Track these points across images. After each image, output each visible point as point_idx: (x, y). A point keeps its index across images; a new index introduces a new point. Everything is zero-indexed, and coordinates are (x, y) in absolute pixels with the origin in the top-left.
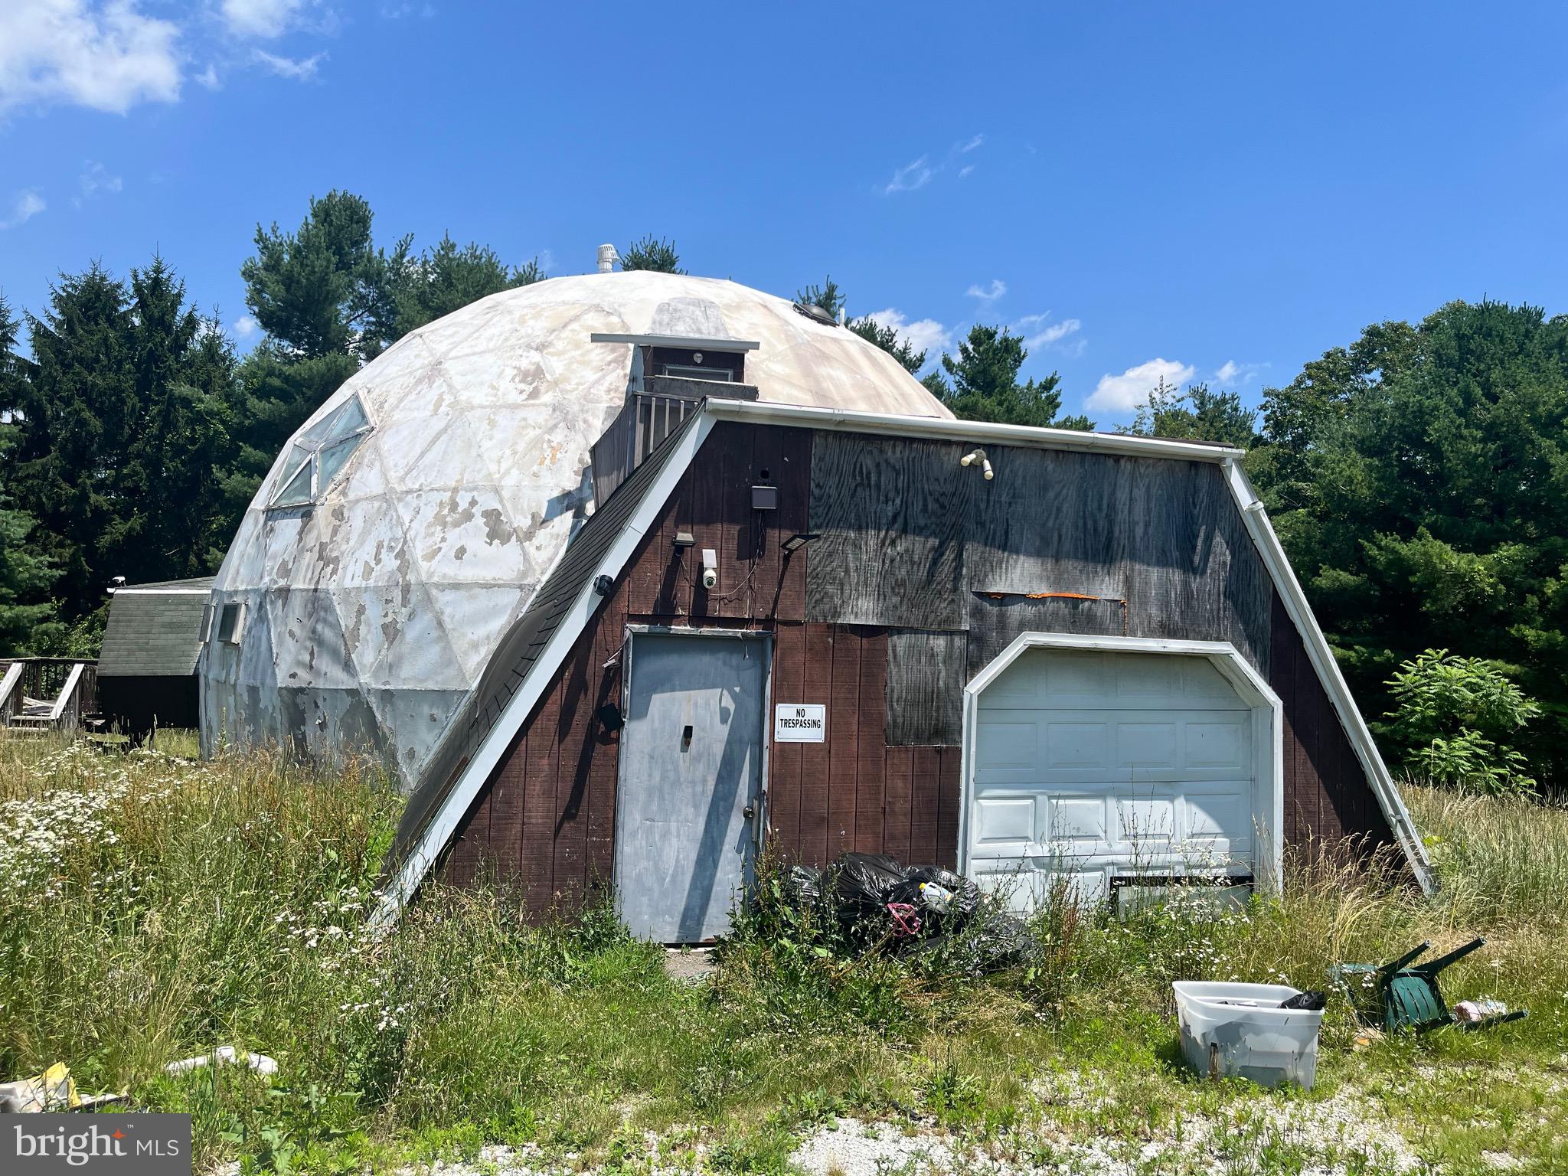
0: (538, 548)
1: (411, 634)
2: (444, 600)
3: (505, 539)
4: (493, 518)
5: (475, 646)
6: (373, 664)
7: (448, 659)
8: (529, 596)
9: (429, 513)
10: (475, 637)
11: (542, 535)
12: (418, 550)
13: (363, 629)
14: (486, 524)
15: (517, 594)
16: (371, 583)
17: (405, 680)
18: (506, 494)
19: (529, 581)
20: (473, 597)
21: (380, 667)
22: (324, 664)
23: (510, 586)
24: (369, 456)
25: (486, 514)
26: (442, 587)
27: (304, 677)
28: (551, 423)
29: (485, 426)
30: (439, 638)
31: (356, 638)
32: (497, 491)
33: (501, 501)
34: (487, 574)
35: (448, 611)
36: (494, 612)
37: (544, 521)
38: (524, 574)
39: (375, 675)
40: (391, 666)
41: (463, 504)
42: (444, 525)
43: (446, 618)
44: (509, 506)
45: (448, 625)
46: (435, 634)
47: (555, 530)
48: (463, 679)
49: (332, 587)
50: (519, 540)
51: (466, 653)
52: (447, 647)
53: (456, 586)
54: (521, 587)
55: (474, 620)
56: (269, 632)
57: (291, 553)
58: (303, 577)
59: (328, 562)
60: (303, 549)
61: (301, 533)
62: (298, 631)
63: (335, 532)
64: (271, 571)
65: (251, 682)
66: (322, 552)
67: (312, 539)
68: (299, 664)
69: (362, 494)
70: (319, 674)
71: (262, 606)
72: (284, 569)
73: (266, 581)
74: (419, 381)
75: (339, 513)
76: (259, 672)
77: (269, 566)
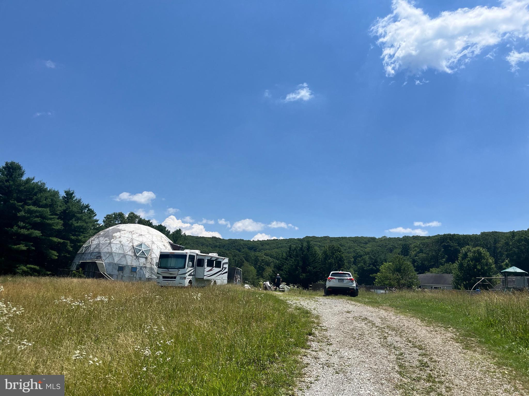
22: (153, 276)
24: (152, 252)
27: (150, 277)
49: (154, 267)
56: (143, 271)
57: (145, 263)
58: (148, 265)
59: (152, 264)
60: (147, 262)
61: (146, 260)
62: (149, 272)
63: (152, 261)
64: (142, 264)
65: (140, 277)
66: (151, 263)
67: (148, 261)
68: (149, 275)
69: (154, 257)
70: (152, 276)
71: (141, 268)
72: (144, 264)
73: (141, 265)
74: (152, 243)
75: (151, 259)
76: (141, 276)
77: (141, 263)
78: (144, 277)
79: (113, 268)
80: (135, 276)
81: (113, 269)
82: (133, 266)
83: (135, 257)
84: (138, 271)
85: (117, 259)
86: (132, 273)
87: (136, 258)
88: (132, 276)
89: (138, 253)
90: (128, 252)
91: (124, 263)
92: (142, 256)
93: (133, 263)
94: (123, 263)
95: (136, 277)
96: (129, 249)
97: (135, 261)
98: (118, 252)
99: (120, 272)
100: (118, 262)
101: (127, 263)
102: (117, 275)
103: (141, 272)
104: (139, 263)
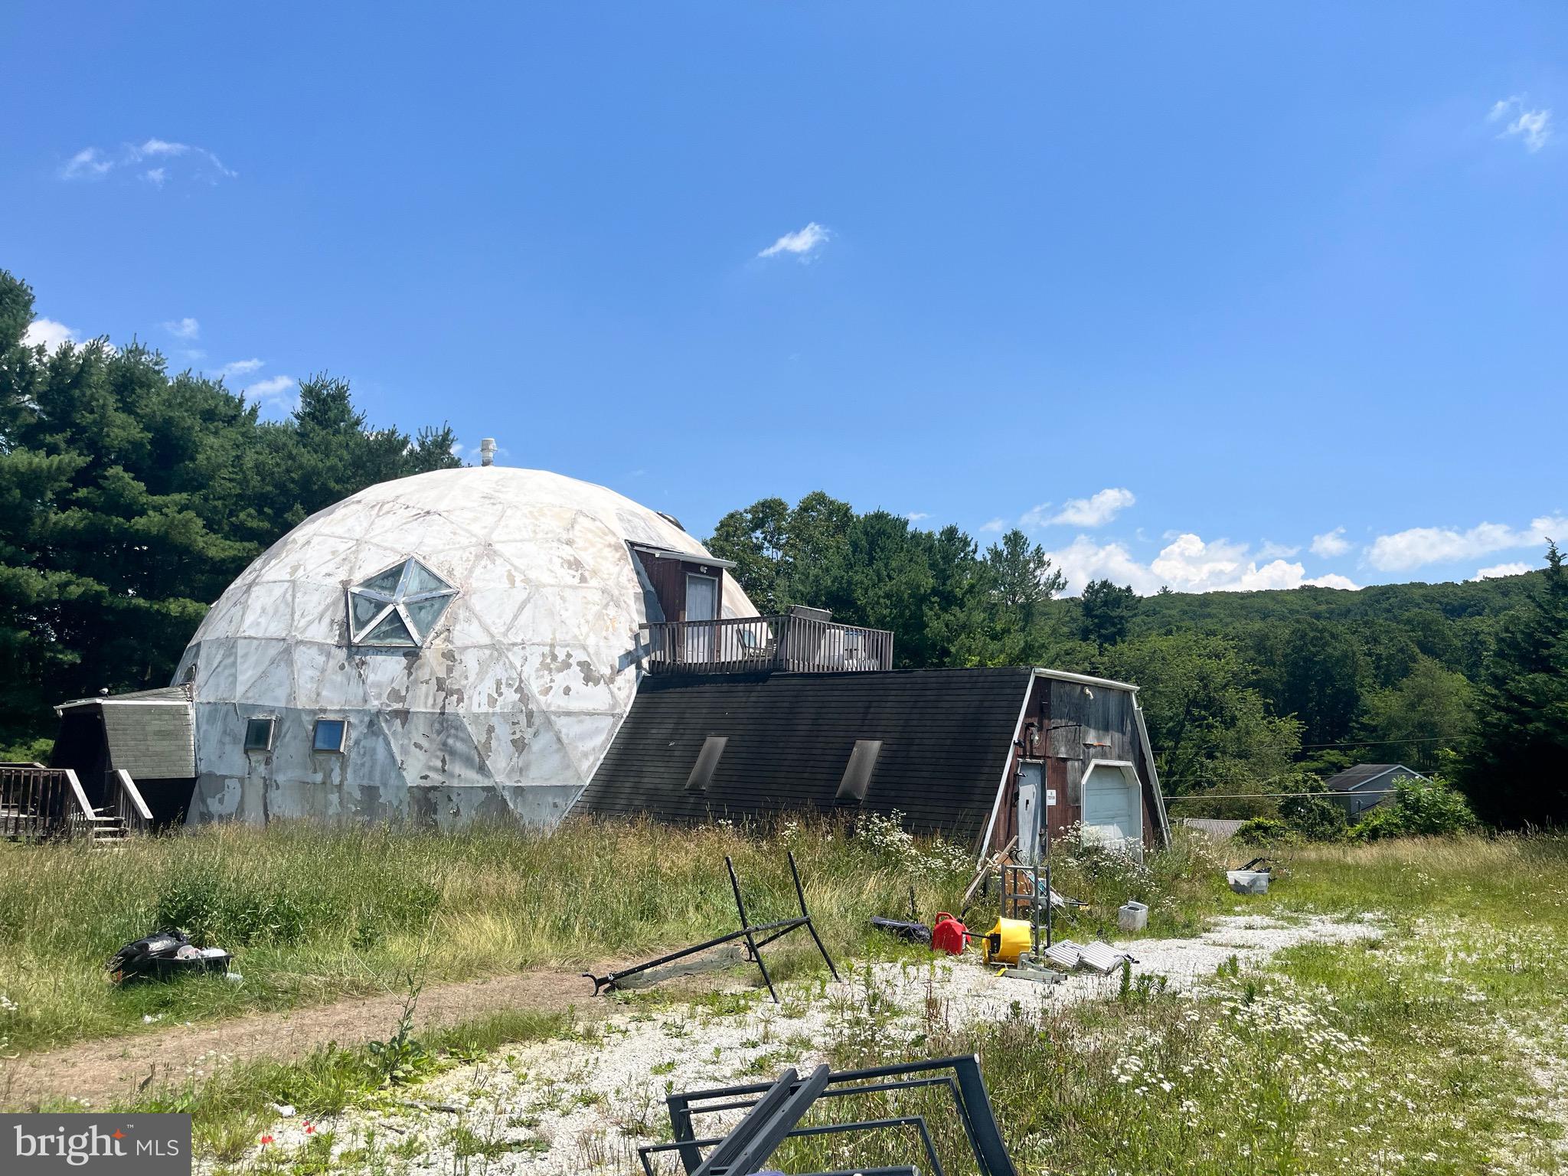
0: (619, 689)
1: (537, 746)
2: (561, 723)
3: (597, 682)
4: (585, 666)
5: (585, 755)
6: (505, 769)
7: (567, 765)
8: (618, 721)
9: (535, 661)
10: (585, 749)
11: (620, 680)
12: (534, 687)
13: (493, 742)
14: (581, 671)
15: (611, 720)
16: (498, 709)
17: (533, 778)
18: (591, 650)
19: (617, 711)
20: (581, 722)
21: (512, 770)
22: (458, 768)
23: (606, 714)
24: (462, 614)
25: (579, 664)
26: (559, 714)
27: (436, 778)
28: (604, 602)
29: (558, 601)
30: (558, 751)
31: (489, 749)
32: (584, 648)
33: (589, 655)
34: (589, 706)
35: (564, 731)
36: (597, 731)
37: (619, 671)
38: (614, 706)
39: (509, 775)
40: (521, 770)
41: (561, 656)
42: (550, 671)
43: (563, 737)
44: (594, 658)
45: (565, 741)
46: (555, 747)
47: (627, 677)
48: (579, 778)
49: (461, 711)
50: (605, 683)
51: (580, 760)
52: (566, 755)
53: (568, 714)
54: (613, 715)
55: (582, 737)
56: (388, 744)
57: (401, 684)
58: (423, 702)
59: (450, 693)
60: (416, 681)
61: (409, 668)
62: (425, 744)
63: (450, 670)
64: (379, 696)
65: (365, 783)
66: (440, 685)
67: (424, 674)
68: (430, 768)
69: (468, 643)
70: (452, 775)
71: (373, 723)
72: (395, 695)
73: (374, 704)
74: (478, 557)
75: (449, 656)
76: (377, 775)
77: (373, 692)
78: (393, 781)
79: (225, 732)
80: (336, 780)
81: (227, 739)
82: (325, 711)
83: (343, 654)
84: (357, 742)
85: (250, 673)
86: (320, 757)
87: (350, 657)
88: (319, 777)
89: (361, 625)
90: (310, 623)
91: (276, 699)
92: (388, 642)
93: (324, 693)
94: (273, 699)
95: (340, 786)
96: (321, 608)
97: (339, 678)
98: (260, 635)
99: (255, 757)
100: (250, 694)
101: (292, 696)
102: (241, 780)
103: (374, 750)
104: (361, 692)
